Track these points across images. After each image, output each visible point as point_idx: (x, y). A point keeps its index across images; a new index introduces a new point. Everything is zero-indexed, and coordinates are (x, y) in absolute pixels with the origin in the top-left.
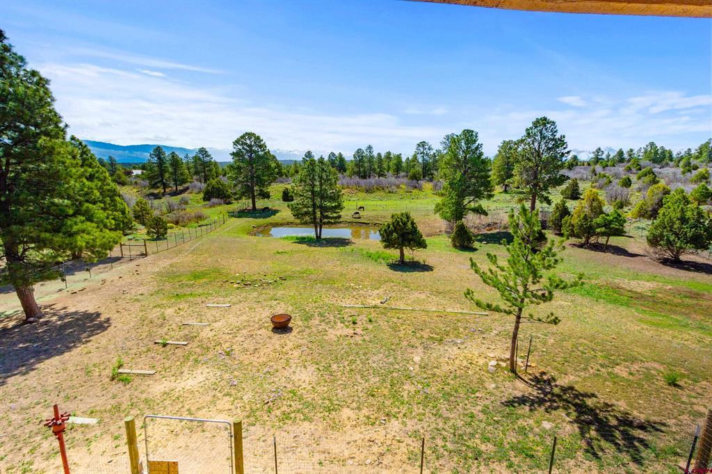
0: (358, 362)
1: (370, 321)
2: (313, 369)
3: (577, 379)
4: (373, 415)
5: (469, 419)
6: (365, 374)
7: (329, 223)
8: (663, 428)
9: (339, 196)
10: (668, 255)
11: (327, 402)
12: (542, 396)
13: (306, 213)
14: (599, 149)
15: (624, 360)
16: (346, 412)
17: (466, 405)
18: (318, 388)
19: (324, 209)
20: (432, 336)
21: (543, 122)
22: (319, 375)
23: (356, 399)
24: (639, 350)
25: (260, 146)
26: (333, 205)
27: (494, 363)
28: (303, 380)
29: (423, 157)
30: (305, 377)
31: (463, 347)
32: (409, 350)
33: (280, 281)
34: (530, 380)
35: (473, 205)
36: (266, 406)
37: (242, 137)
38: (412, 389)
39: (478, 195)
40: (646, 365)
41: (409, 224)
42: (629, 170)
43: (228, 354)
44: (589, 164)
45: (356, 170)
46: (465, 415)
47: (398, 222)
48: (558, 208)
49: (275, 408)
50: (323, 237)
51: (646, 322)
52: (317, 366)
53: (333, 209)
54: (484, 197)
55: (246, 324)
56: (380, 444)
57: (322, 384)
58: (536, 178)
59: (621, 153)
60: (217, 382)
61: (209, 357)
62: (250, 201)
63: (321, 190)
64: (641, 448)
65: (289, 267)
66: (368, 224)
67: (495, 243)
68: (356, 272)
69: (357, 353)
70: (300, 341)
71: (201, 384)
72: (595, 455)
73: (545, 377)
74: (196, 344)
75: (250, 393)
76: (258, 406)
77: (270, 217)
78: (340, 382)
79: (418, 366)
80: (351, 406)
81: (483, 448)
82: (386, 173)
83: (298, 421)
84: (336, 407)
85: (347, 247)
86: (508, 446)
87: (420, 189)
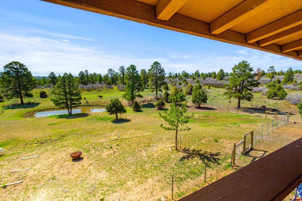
0: (123, 163)
1: (118, 145)
2: (104, 171)
3: (195, 147)
4: (140, 180)
5: (173, 169)
6: (128, 166)
7: (75, 106)
8: (220, 154)
9: (80, 93)
10: (198, 106)
11: (119, 182)
12: (188, 155)
13: (63, 103)
14: (170, 73)
15: (203, 138)
16: (129, 183)
17: (169, 165)
18: (111, 178)
19: (72, 100)
20: (145, 145)
21: (156, 63)
22: (109, 173)
23: (130, 177)
24: (204, 134)
25: (24, 69)
26: (77, 98)
27: (170, 149)
28: (102, 177)
29: (111, 75)
30: (103, 176)
31: (157, 146)
32: (140, 152)
33: (61, 138)
34: (183, 151)
35: (137, 94)
36: (91, 194)
37: (10, 64)
38: (149, 166)
39: (139, 90)
40: (208, 138)
41: (119, 103)
42: (179, 79)
43: (53, 179)
44: (168, 78)
45: (81, 81)
46: (171, 168)
47: (114, 103)
48: (165, 93)
49: (96, 193)
50: (72, 113)
51: (202, 126)
52: (105, 170)
53: (77, 100)
54: (140, 91)
55: (55, 162)
56: (149, 189)
57: (112, 176)
58: (156, 83)
59: (176, 74)
60: (55, 193)
61: (42, 183)
62: (19, 99)
63: (69, 91)
64: (218, 161)
65: (62, 130)
66: (93, 105)
67: (148, 108)
68: (99, 127)
69: (120, 159)
70: (90, 162)
71: (47, 197)
72: (209, 166)
73: (187, 149)
74: (28, 180)
75: (79, 192)
76: (87, 195)
77: (35, 107)
78: (120, 173)
79: (146, 157)
80: (130, 180)
81: (181, 176)
82: (95, 82)
83: (110, 194)
84: (124, 182)
85: (88, 117)
86: (188, 173)
87: (112, 89)
